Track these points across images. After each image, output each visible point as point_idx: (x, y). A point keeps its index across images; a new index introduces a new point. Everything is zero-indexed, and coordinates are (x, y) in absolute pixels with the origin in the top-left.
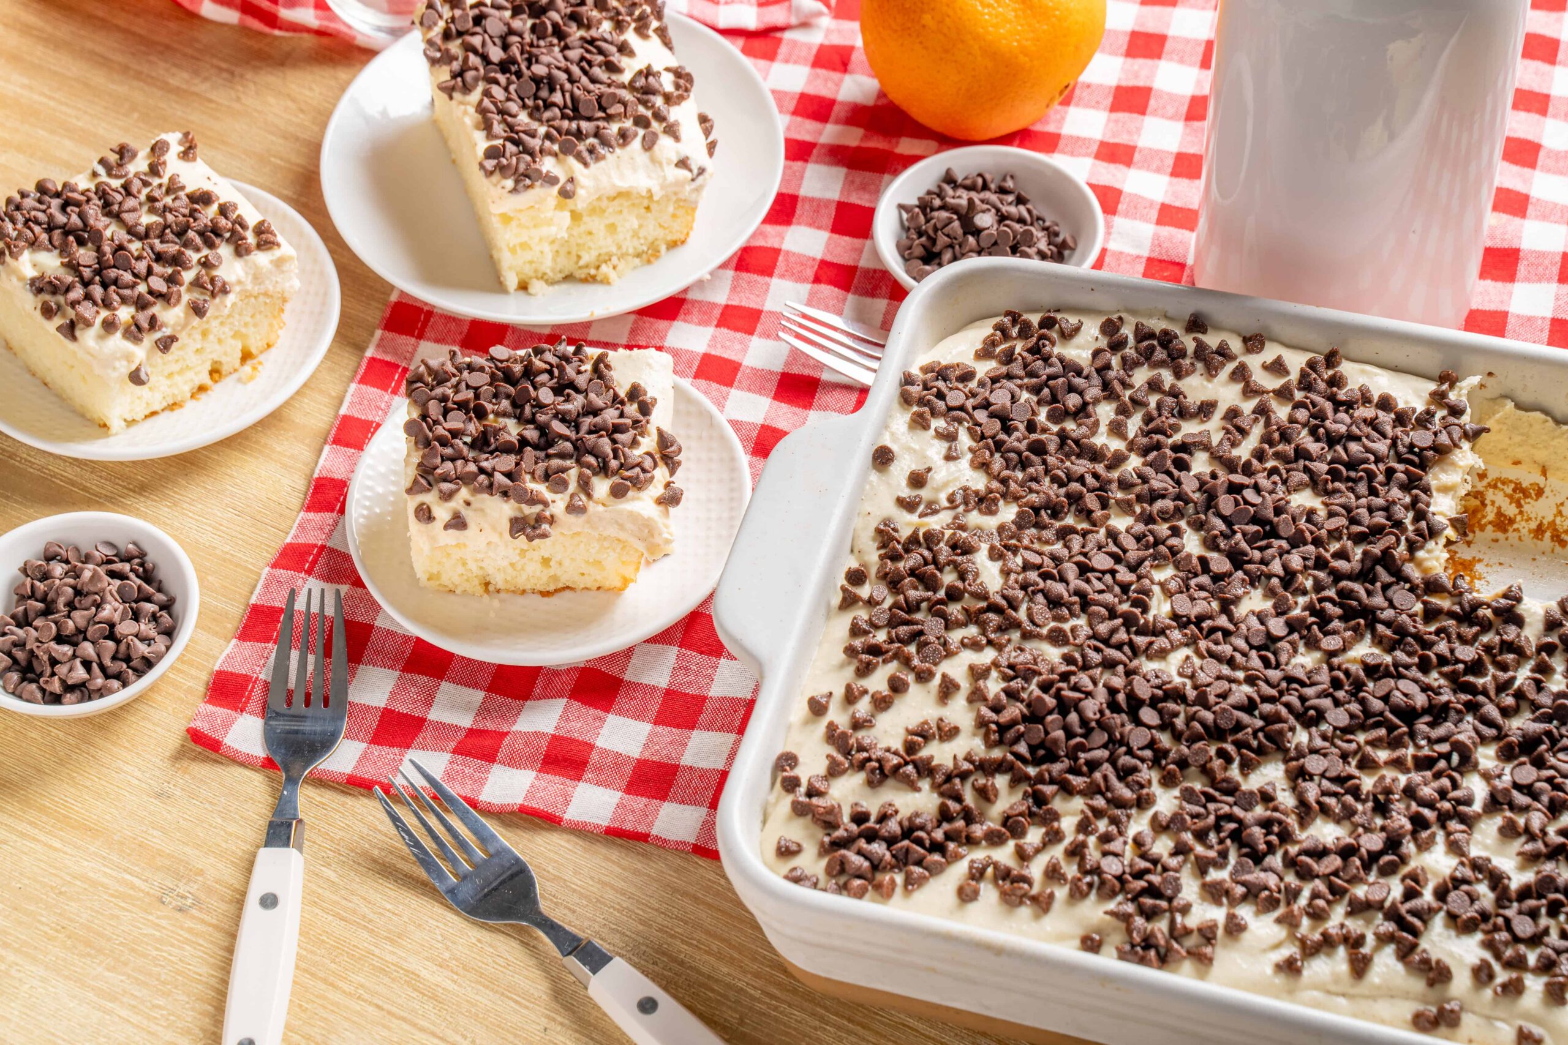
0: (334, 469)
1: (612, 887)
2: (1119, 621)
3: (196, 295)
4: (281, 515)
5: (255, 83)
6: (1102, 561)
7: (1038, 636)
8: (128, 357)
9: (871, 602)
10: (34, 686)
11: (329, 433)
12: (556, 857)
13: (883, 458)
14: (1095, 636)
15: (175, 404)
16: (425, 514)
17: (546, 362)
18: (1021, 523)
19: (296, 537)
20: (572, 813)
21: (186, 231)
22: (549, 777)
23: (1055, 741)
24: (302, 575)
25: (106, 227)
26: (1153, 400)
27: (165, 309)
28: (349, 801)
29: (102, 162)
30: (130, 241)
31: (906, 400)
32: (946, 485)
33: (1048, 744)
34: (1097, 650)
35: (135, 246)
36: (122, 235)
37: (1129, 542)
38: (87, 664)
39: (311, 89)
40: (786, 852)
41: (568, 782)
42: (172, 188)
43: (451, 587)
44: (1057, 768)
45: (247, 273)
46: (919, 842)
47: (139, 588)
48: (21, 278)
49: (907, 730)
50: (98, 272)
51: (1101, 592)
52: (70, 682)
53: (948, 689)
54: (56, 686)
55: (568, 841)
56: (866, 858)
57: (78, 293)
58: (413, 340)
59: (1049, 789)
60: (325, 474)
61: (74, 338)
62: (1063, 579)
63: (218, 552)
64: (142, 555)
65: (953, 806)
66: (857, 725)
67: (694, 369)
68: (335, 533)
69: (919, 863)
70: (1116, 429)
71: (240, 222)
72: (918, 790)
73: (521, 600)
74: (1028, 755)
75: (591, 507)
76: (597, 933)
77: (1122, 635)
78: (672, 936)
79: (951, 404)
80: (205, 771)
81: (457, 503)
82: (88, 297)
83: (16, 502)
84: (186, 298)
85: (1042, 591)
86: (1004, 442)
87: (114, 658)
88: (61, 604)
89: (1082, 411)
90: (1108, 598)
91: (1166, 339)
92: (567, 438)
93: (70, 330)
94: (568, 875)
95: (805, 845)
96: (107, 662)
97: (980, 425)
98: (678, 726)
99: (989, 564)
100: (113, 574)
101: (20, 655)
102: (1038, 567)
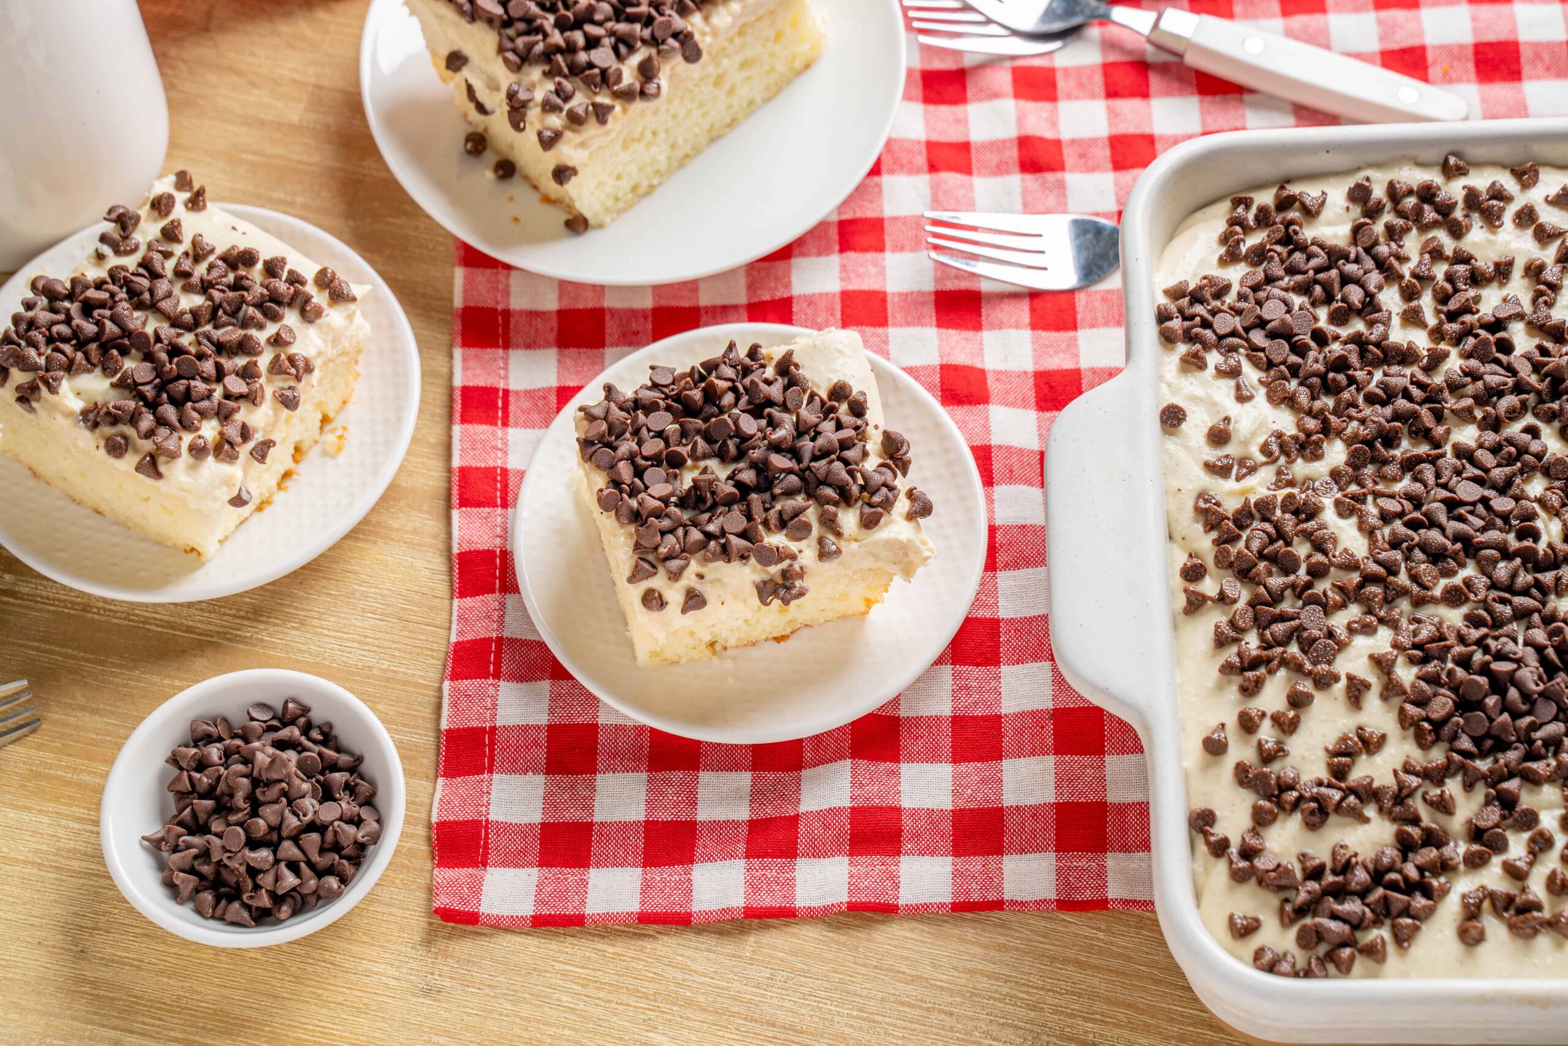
0: (475, 539)
1: (982, 973)
2: (1518, 561)
3: (280, 382)
4: (431, 608)
5: (184, 61)
6: (1468, 491)
7: (1433, 600)
8: (228, 482)
9: (1223, 599)
10: (236, 905)
11: (449, 490)
12: (905, 953)
13: (1172, 418)
14: (1494, 586)
15: (262, 503)
16: (653, 600)
17: (726, 379)
18: (1356, 462)
19: (461, 632)
20: (906, 896)
21: (239, 308)
22: (864, 859)
23: (1503, 726)
24: (491, 681)
25: (144, 324)
26: (1440, 271)
27: (250, 412)
28: (648, 945)
29: (104, 239)
30: (179, 335)
31: (1168, 338)
32: (1254, 434)
33: (1494, 732)
34: (1503, 601)
35: (186, 340)
36: (167, 331)
37: (1487, 458)
38: (293, 866)
39: (253, 54)
40: (1243, 930)
41: (888, 859)
42: (198, 253)
43: (675, 659)
44: (1512, 756)
45: (325, 341)
46: (1393, 886)
47: (320, 754)
48: (69, 414)
49: (1327, 750)
50: (160, 388)
51: (1483, 530)
52: (280, 892)
53: (1356, 691)
54: (265, 901)
55: (912, 930)
56: (1345, 921)
57: (147, 421)
58: (500, 352)
59: (1512, 785)
60: (466, 547)
61: (159, 475)
62: (1433, 524)
63: (375, 672)
64: (305, 710)
65: (1414, 832)
66: (1267, 757)
67: (838, 314)
68: (507, 618)
69: (1406, 912)
70: (1413, 318)
71: (295, 279)
72: (1366, 820)
73: (755, 652)
74: (1474, 750)
75: (843, 545)
76: (986, 1033)
77: (1524, 578)
78: (1071, 1016)
79: (1221, 331)
80: (466, 947)
81: (689, 579)
82: (161, 421)
83: (114, 665)
84: (269, 391)
85: (1418, 545)
86: (1298, 366)
87: (322, 851)
88: (239, 799)
89: (1370, 307)
90: (1493, 535)
91: (1427, 194)
92: (790, 471)
93: (151, 466)
94: (927, 971)
95: (1261, 917)
96: (315, 858)
97: (1263, 350)
98: (981, 759)
99: (1342, 523)
100: (282, 745)
101: (206, 869)
102: (1401, 515)
